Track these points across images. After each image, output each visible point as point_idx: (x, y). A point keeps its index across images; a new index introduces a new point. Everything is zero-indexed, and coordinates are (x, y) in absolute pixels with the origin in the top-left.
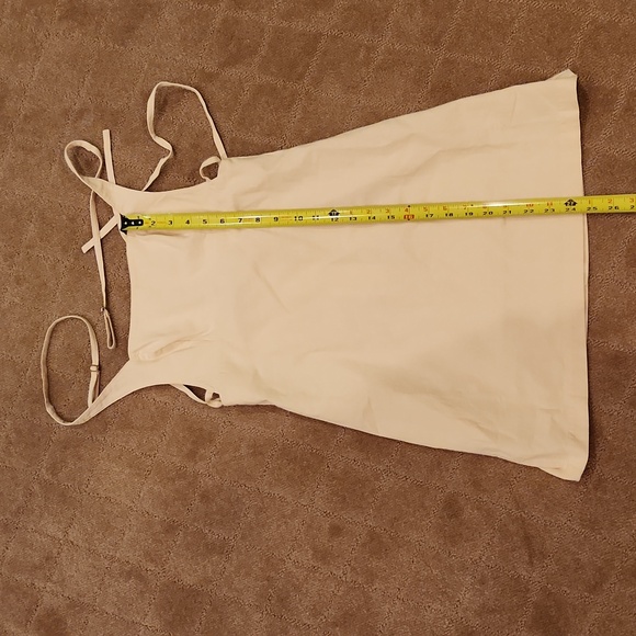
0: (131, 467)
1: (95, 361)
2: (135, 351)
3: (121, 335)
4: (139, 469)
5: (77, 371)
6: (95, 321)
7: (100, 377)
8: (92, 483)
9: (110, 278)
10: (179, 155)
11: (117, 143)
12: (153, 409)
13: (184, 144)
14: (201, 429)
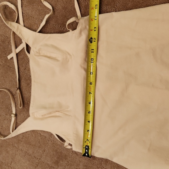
0: (29, 161)
1: (14, 112)
2: (33, 113)
3: (26, 102)
4: (33, 163)
5: (6, 114)
6: (14, 93)
7: (16, 119)
8: (13, 164)
9: (21, 74)
10: (56, 13)
11: (25, 3)
12: (39, 138)
13: (59, 7)
14: (61, 153)
